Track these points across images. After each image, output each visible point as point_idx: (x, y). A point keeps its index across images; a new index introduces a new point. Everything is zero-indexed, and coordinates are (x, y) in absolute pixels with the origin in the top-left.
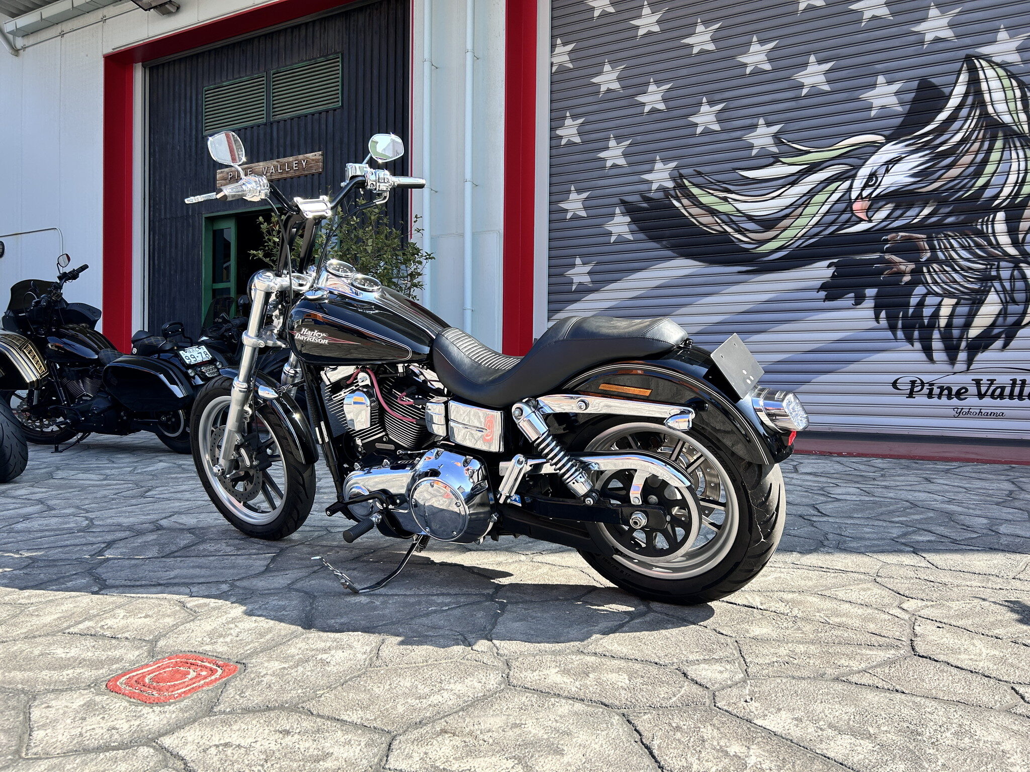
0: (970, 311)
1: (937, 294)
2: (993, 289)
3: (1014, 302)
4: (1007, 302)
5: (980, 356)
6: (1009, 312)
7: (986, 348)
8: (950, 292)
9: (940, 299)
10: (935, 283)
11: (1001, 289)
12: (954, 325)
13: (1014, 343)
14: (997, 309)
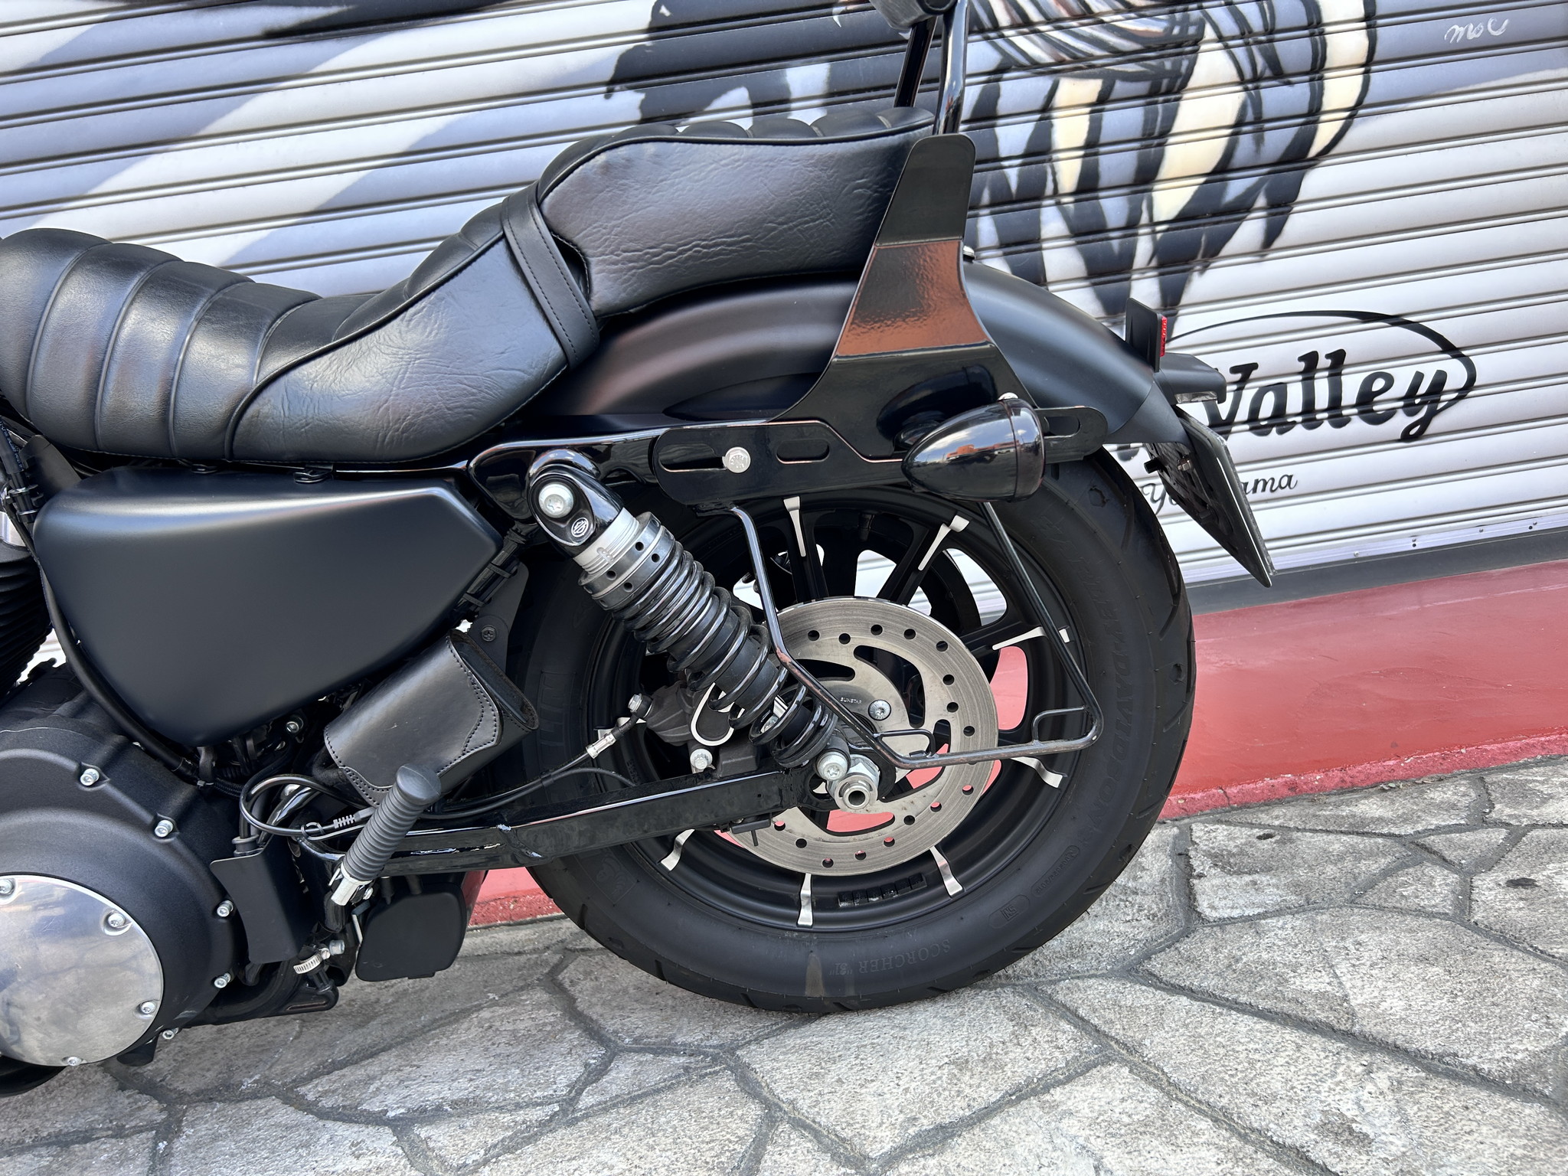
0: (1149, 121)
1: (1034, 67)
2: (1209, 33)
3: (1279, 73)
4: (1257, 78)
5: (1202, 284)
6: (1267, 113)
7: (1213, 251)
8: (1077, 57)
9: (1044, 83)
10: (1023, 23)
11: (1236, 31)
12: (1103, 182)
13: (1297, 224)
14: (1228, 105)
